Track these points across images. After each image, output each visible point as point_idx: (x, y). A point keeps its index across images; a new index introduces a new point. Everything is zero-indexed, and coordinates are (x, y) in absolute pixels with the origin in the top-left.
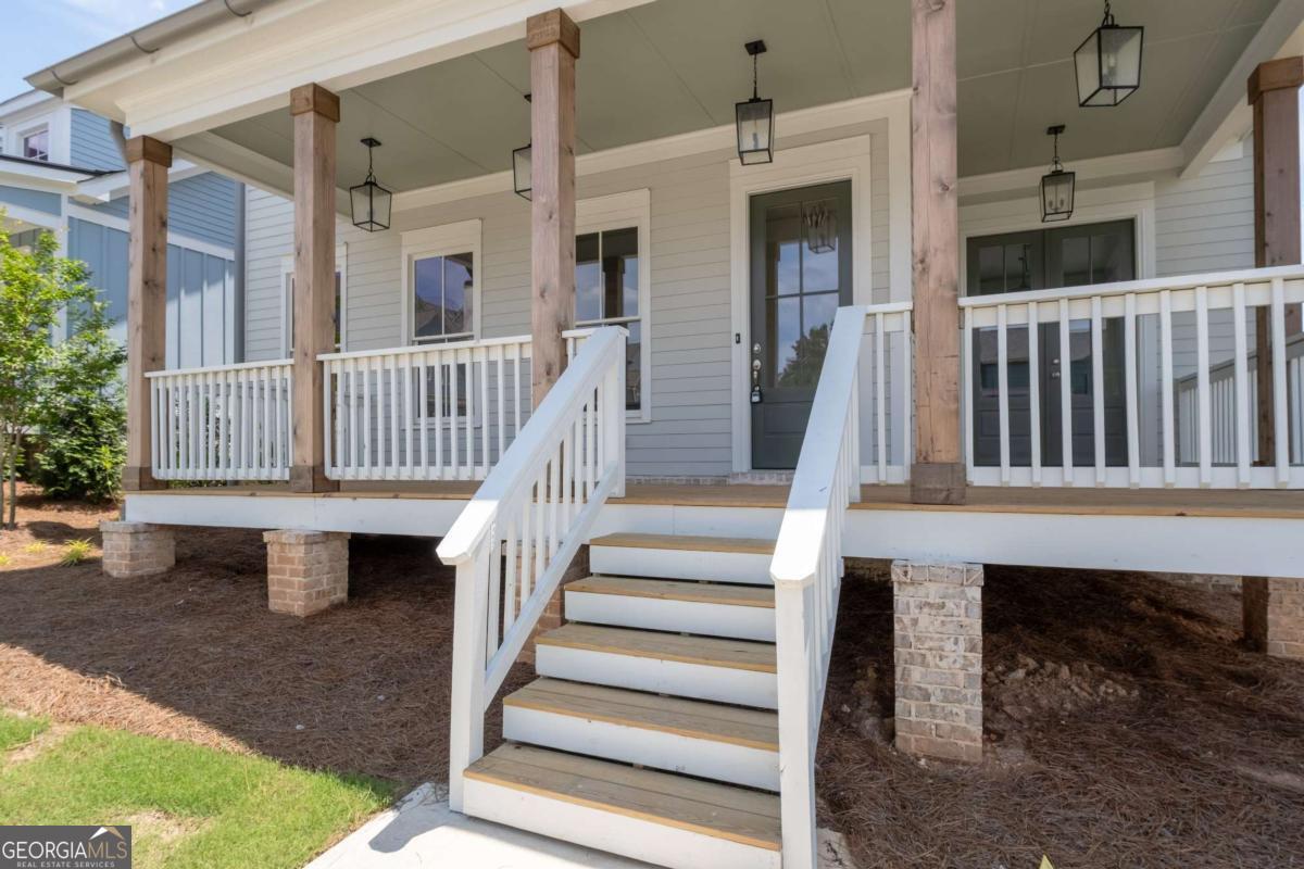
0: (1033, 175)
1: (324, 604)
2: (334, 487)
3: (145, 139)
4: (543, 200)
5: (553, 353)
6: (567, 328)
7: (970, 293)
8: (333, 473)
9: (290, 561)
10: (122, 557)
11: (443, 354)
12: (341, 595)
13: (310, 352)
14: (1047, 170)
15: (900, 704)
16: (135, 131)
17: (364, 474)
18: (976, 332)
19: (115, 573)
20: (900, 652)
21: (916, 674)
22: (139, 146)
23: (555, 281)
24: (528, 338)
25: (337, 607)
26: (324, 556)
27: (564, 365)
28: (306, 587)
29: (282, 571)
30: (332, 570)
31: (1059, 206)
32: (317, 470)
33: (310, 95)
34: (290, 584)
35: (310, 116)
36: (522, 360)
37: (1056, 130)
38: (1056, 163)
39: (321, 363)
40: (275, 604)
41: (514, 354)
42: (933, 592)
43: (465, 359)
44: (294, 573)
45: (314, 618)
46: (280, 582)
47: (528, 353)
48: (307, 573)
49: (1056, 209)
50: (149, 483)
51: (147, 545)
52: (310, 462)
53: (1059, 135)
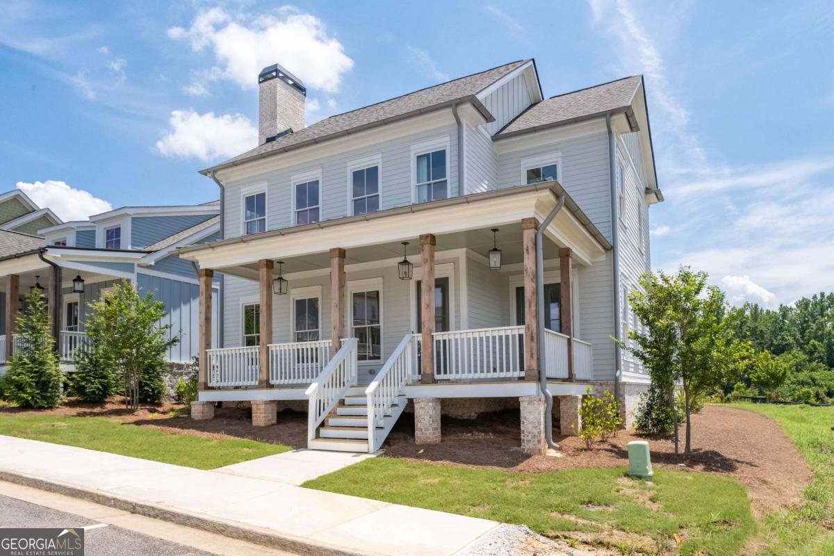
1: (270, 424)
2: (272, 387)
3: (206, 269)
4: (334, 301)
5: (337, 345)
6: (342, 338)
7: (436, 331)
8: (272, 382)
9: (260, 409)
10: (198, 413)
11: (308, 345)
12: (275, 421)
13: (265, 343)
15: (416, 432)
16: (202, 267)
17: (282, 382)
18: (437, 341)
19: (196, 418)
20: (416, 420)
21: (419, 424)
22: (204, 272)
23: (338, 325)
24: (330, 341)
25: (273, 425)
26: (270, 408)
27: (340, 347)
28: (265, 417)
29: (257, 413)
30: (272, 413)
32: (268, 381)
33: (265, 263)
34: (260, 417)
35: (265, 269)
36: (329, 347)
39: (268, 347)
40: (254, 423)
41: (327, 345)
42: (422, 405)
43: (317, 346)
44: (261, 413)
45: (267, 427)
46: (256, 416)
47: (331, 345)
48: (265, 413)
50: (208, 388)
51: (207, 409)
52: (265, 378)
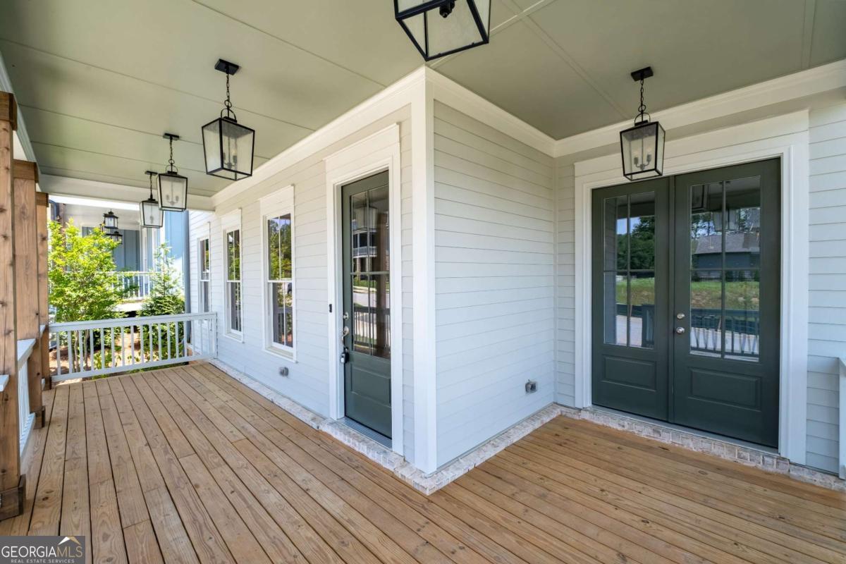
0: (610, 133)
14: (629, 124)
31: (646, 163)
37: (642, 74)
38: (642, 113)
49: (642, 166)
53: (646, 80)
